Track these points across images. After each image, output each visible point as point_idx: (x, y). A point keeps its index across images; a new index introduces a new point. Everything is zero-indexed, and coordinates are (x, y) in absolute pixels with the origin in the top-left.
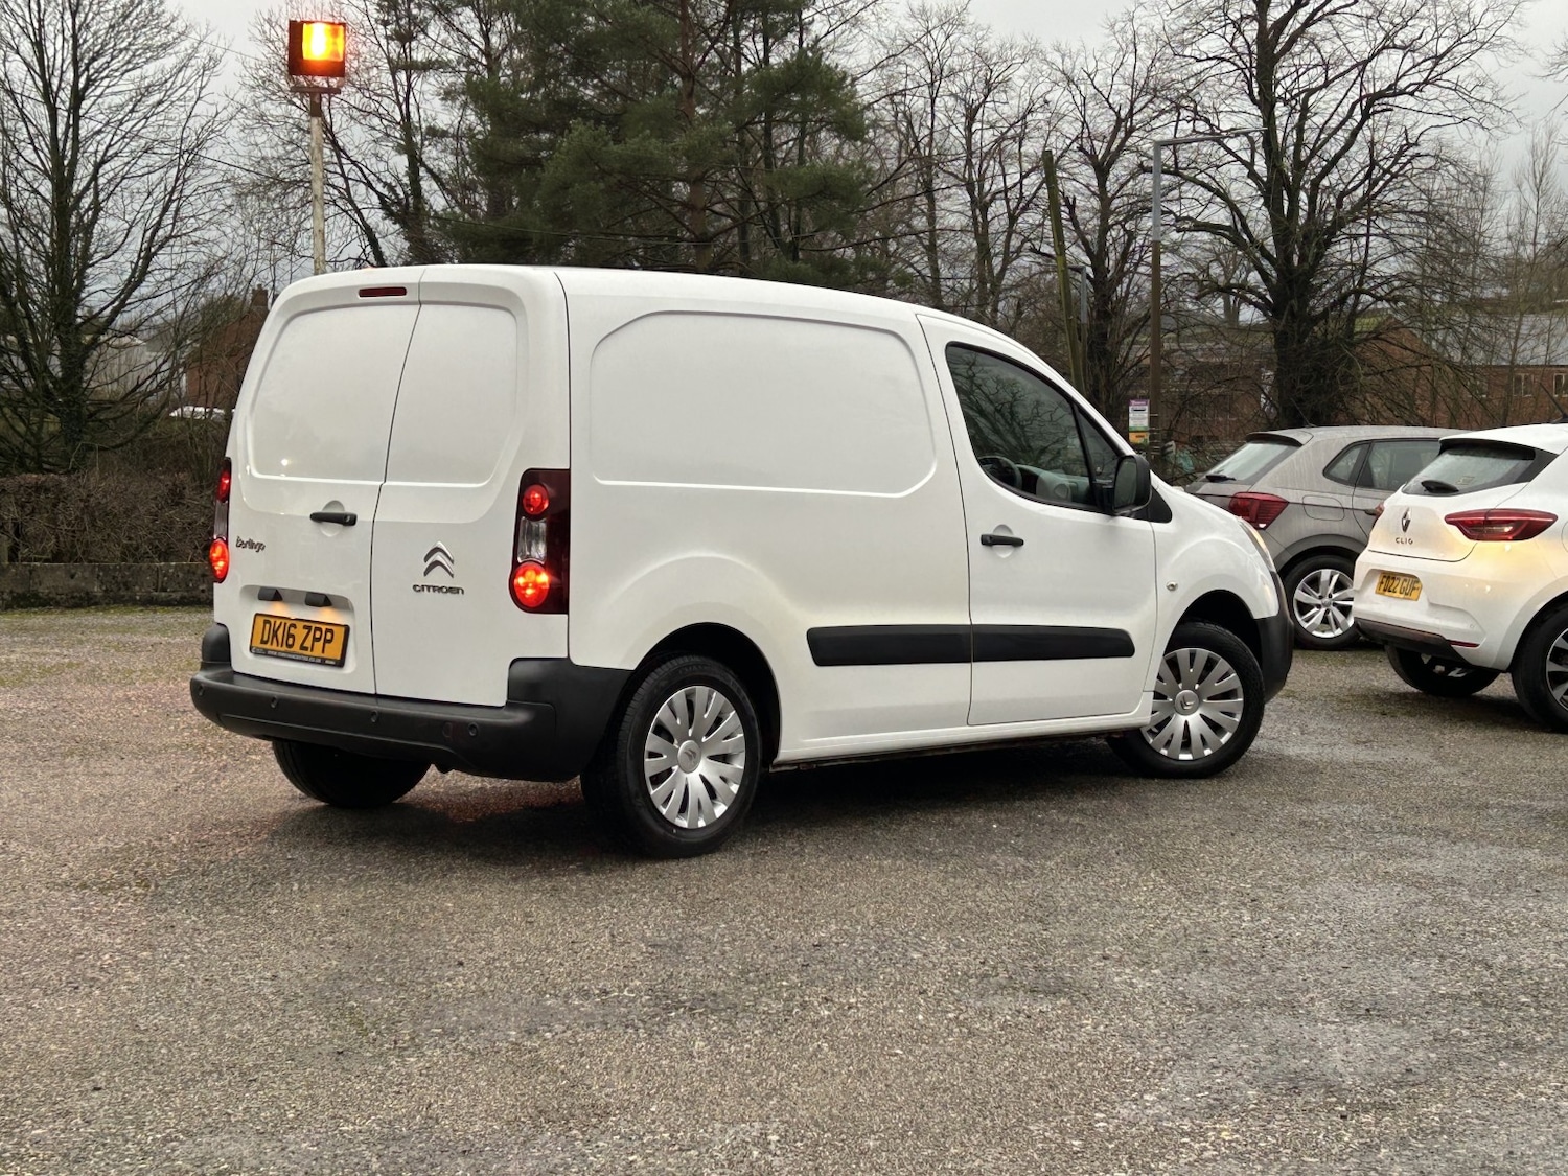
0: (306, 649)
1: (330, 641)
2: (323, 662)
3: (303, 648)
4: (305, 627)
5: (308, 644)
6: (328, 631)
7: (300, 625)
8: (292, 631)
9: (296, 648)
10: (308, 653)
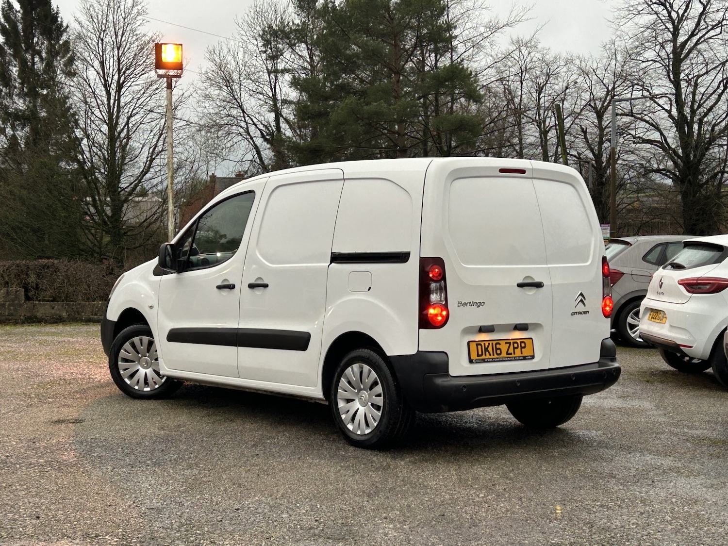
0: (511, 354)
1: (524, 347)
2: (524, 358)
3: (507, 353)
4: (506, 343)
5: (511, 350)
6: (521, 342)
7: (502, 343)
8: (498, 346)
9: (504, 354)
10: (513, 355)
